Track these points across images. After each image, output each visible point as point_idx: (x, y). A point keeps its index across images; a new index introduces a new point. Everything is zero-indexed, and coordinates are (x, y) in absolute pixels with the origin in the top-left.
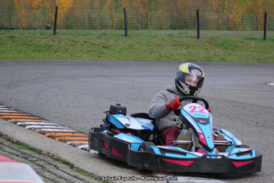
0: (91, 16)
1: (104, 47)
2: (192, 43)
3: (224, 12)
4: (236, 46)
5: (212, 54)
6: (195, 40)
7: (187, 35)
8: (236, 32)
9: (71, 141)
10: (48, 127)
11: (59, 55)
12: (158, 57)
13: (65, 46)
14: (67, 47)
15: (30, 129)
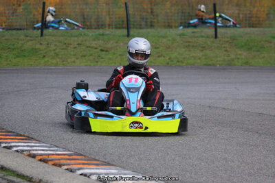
0: (86, 14)
1: (102, 50)
2: (209, 43)
3: (245, 5)
4: (262, 47)
5: (233, 56)
6: (212, 39)
7: (203, 34)
8: (261, 29)
9: (67, 165)
10: (39, 149)
11: (48, 61)
12: (168, 61)
13: (54, 50)
14: (57, 51)
15: (17, 151)
